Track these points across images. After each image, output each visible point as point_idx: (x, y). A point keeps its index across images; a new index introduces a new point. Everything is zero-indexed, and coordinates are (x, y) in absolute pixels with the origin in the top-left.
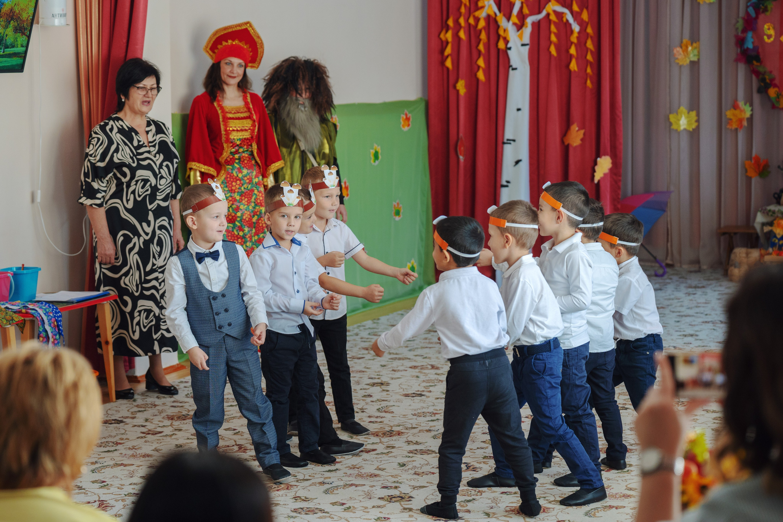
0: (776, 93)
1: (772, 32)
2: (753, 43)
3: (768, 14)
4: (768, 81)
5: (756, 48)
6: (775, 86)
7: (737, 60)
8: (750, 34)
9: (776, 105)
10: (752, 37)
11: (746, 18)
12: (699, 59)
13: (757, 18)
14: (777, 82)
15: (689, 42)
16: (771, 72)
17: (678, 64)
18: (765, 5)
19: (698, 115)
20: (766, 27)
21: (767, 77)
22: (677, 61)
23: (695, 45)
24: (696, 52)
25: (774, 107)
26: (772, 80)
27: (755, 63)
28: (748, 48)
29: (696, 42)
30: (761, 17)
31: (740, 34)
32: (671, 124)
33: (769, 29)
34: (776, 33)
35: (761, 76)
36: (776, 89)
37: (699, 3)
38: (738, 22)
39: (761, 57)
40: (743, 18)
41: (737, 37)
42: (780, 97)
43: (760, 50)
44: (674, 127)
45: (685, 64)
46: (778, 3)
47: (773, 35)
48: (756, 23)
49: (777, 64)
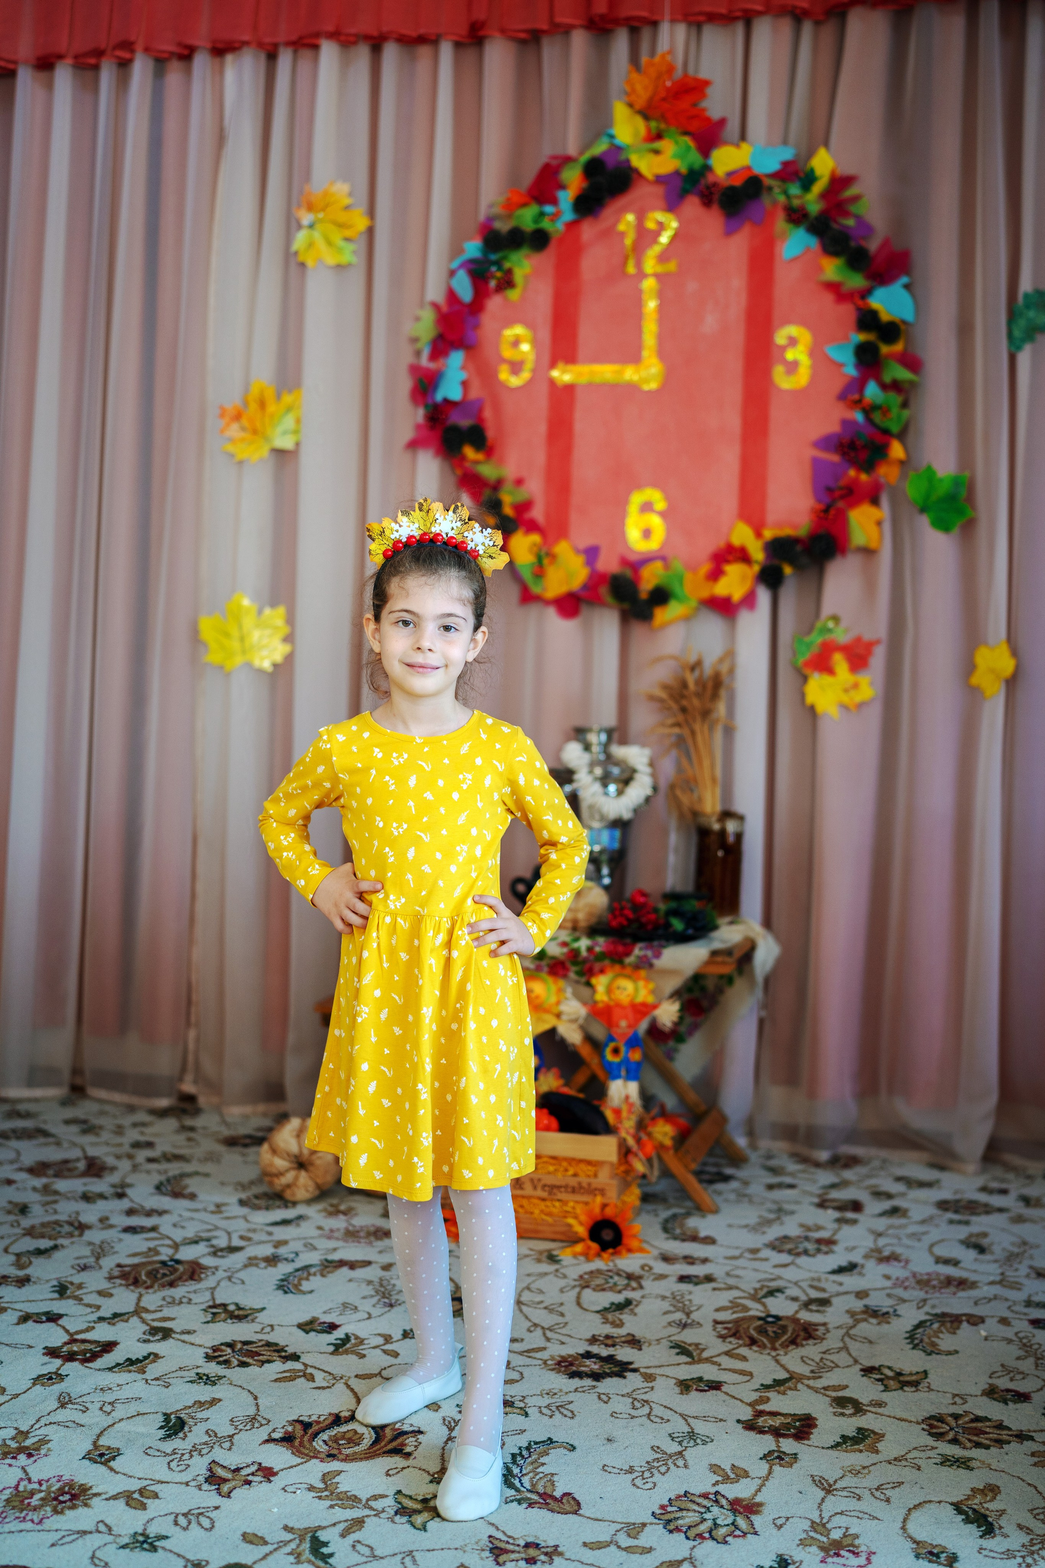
0: (535, 549)
1: (526, 351)
2: (465, 384)
3: (514, 295)
4: (508, 511)
5: (472, 408)
6: (532, 527)
7: (415, 446)
8: (455, 360)
9: (536, 589)
10: (463, 368)
11: (445, 309)
12: (298, 444)
13: (477, 306)
14: (537, 513)
15: (270, 393)
16: (519, 482)
17: (232, 456)
18: (507, 265)
19: (290, 620)
20: (508, 335)
21: (507, 498)
22: (230, 448)
23: (287, 399)
24: (289, 422)
25: (527, 597)
26: (523, 507)
27: (470, 453)
28: (446, 401)
29: (290, 391)
30: (494, 304)
31: (424, 361)
33: (516, 344)
34: (537, 358)
35: (486, 495)
36: (535, 538)
37: (303, 265)
38: (416, 321)
39: (490, 433)
40: (435, 306)
41: (414, 369)
42: (545, 562)
43: (488, 414)
44: (213, 657)
45: (255, 457)
46: (547, 259)
47: (529, 366)
48: (477, 326)
49: (540, 457)
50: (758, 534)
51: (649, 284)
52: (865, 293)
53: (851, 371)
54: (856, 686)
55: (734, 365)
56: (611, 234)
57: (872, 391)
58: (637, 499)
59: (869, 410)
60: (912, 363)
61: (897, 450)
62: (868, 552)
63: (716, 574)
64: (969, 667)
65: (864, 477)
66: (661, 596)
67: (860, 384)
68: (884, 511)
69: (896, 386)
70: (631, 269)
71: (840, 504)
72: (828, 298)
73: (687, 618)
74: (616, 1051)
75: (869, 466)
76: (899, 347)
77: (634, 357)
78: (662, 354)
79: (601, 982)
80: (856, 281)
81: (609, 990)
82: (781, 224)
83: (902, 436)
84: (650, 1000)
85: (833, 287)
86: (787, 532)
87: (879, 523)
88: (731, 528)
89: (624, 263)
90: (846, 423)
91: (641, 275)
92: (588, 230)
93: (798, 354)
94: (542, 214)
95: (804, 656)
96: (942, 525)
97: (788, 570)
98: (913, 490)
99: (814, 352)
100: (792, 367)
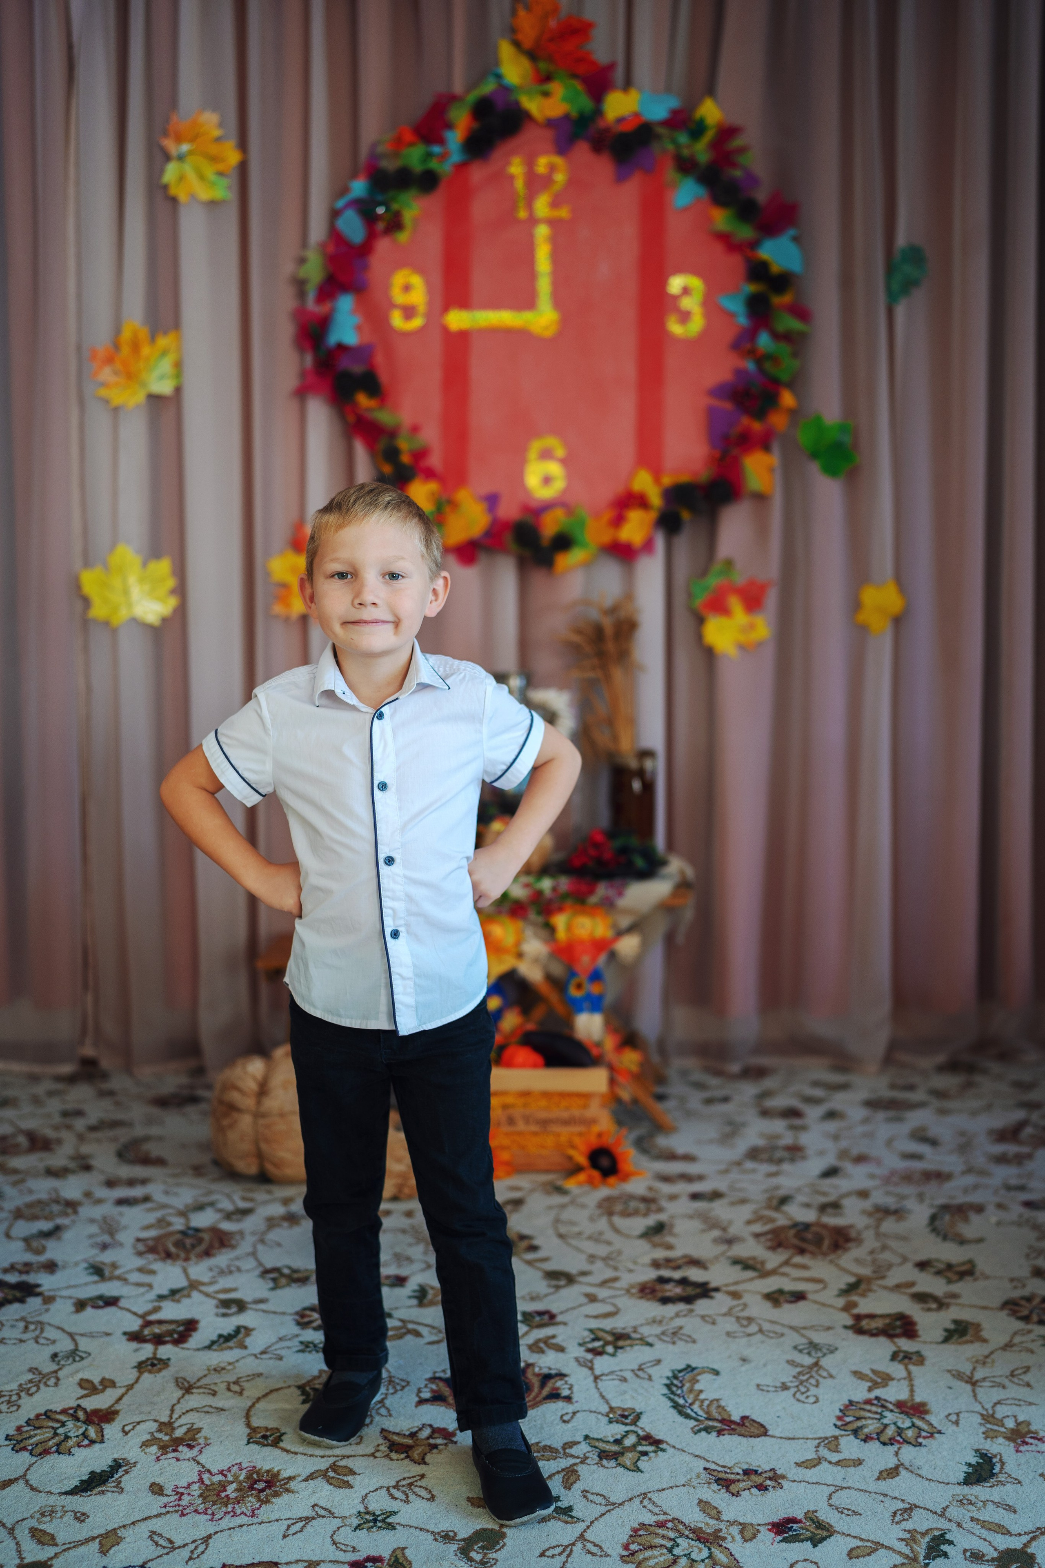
0: (435, 495)
1: (418, 296)
2: (359, 328)
3: (403, 237)
4: (405, 459)
5: (362, 352)
6: (430, 474)
7: (301, 393)
8: (345, 304)
10: (355, 314)
11: (331, 250)
12: (178, 390)
13: (369, 247)
14: (435, 461)
15: (144, 333)
16: (415, 429)
17: (107, 401)
18: (395, 206)
19: (179, 570)
20: (399, 278)
21: (405, 444)
22: (103, 392)
23: (163, 342)
24: (166, 365)
26: (420, 455)
27: (363, 399)
28: (340, 346)
29: (165, 333)
30: (383, 245)
32: (86, 602)
33: (407, 288)
34: (430, 303)
35: (382, 444)
36: (434, 485)
37: (174, 199)
38: (302, 261)
39: (384, 377)
40: (323, 246)
41: (300, 316)
42: (446, 506)
43: (379, 359)
44: (98, 611)
45: (132, 403)
46: (435, 202)
47: (422, 308)
48: (366, 267)
49: (435, 403)
50: (657, 479)
51: (542, 231)
52: (754, 245)
53: (743, 320)
54: (752, 627)
55: (628, 314)
56: (504, 179)
57: (764, 341)
58: (536, 447)
59: (761, 359)
60: (801, 313)
61: (788, 399)
62: (761, 498)
63: (618, 521)
64: (856, 605)
65: (757, 426)
66: (563, 542)
67: (751, 334)
68: (774, 459)
69: (786, 337)
70: (522, 214)
71: (735, 451)
72: (718, 248)
73: (587, 565)
74: (579, 986)
75: (761, 414)
76: (786, 298)
77: (528, 302)
78: (558, 302)
79: (560, 921)
80: (745, 232)
81: (569, 928)
82: (671, 174)
83: (791, 385)
84: (609, 934)
85: (724, 238)
86: (684, 478)
87: (771, 470)
88: (632, 475)
89: (514, 208)
90: (740, 373)
91: (533, 221)
92: (477, 173)
93: (692, 304)
94: (429, 155)
95: (700, 600)
96: (831, 470)
97: (686, 515)
98: (805, 437)
99: (708, 303)
100: (685, 317)
